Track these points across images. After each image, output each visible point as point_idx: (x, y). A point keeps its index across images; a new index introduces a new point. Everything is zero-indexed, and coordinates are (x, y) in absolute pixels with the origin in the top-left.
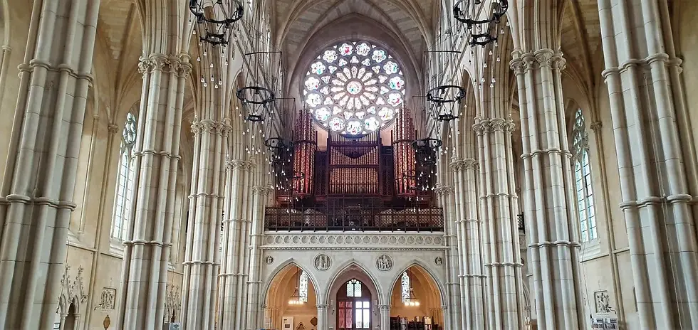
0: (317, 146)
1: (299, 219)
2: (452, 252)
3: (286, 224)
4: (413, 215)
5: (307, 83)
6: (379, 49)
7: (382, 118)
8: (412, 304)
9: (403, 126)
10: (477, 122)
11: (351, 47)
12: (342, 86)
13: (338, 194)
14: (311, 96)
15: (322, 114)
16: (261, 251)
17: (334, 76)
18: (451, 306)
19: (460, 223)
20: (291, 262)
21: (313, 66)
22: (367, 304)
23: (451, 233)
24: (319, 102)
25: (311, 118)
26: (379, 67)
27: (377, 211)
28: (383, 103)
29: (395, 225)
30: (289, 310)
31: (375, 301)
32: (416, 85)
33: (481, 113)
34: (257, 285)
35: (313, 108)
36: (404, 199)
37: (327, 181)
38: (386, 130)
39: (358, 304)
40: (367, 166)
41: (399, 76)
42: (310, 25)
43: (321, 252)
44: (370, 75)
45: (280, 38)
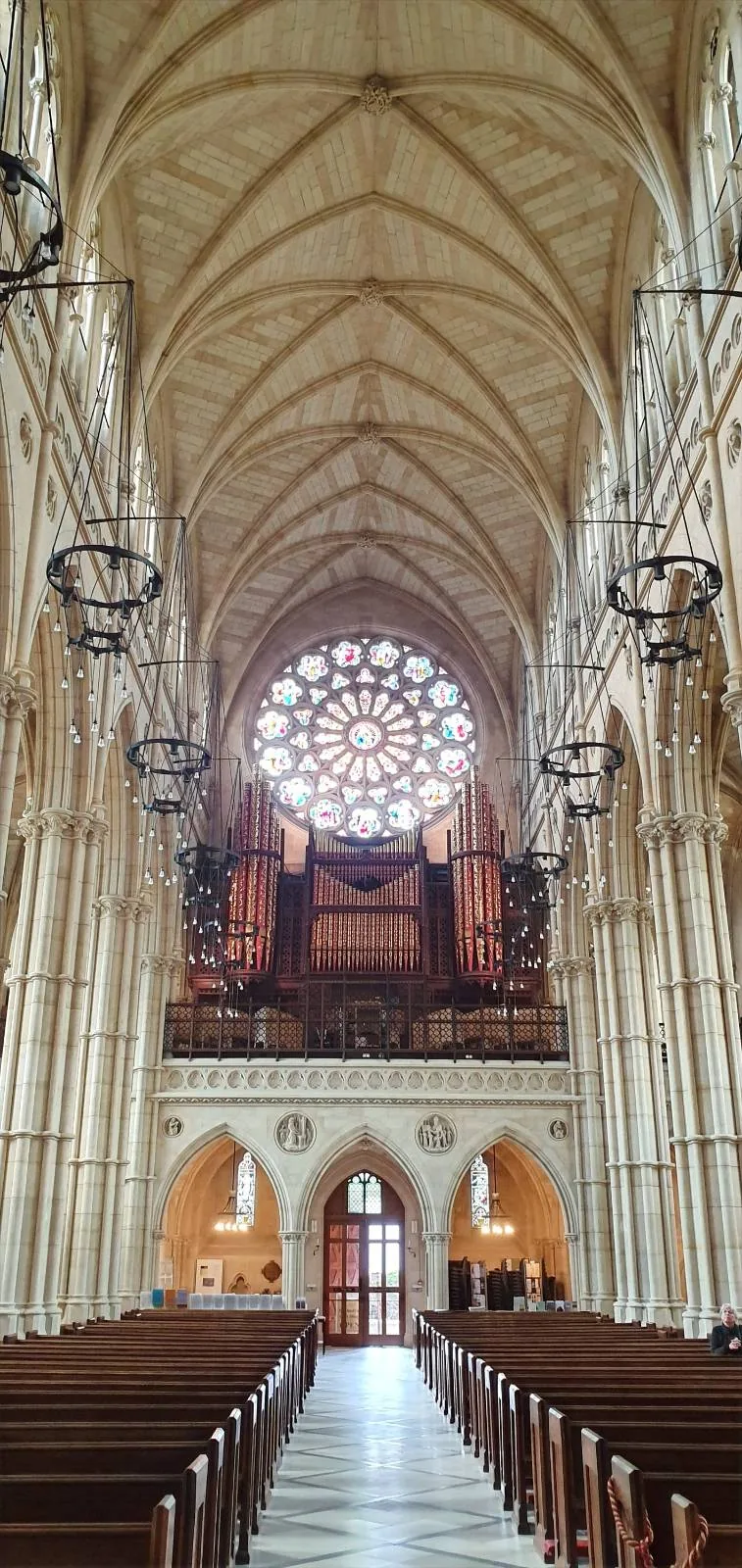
0: (282, 862)
1: (242, 1031)
2: (590, 1109)
3: (212, 1041)
4: (500, 1022)
5: (260, 724)
6: (418, 655)
7: (426, 802)
8: (497, 1230)
9: (474, 821)
10: (645, 820)
11: (357, 650)
12: (337, 732)
13: (331, 971)
14: (269, 753)
15: (294, 792)
16: (154, 1105)
17: (320, 709)
18: (586, 1233)
19: (608, 1043)
20: (223, 1131)
21: (276, 687)
22: (393, 1231)
23: (586, 1063)
24: (288, 764)
25: (270, 800)
26: (419, 693)
27: (420, 1012)
28: (427, 769)
29: (459, 1046)
30: (212, 1244)
31: (414, 1224)
32: (498, 732)
33: (652, 800)
34: (143, 1186)
35: (274, 779)
36: (477, 984)
37: (304, 942)
38: (434, 829)
39: (374, 1231)
40: (396, 910)
41: (463, 711)
42: (272, 601)
43: (292, 1109)
44: (398, 708)
45: (207, 627)
